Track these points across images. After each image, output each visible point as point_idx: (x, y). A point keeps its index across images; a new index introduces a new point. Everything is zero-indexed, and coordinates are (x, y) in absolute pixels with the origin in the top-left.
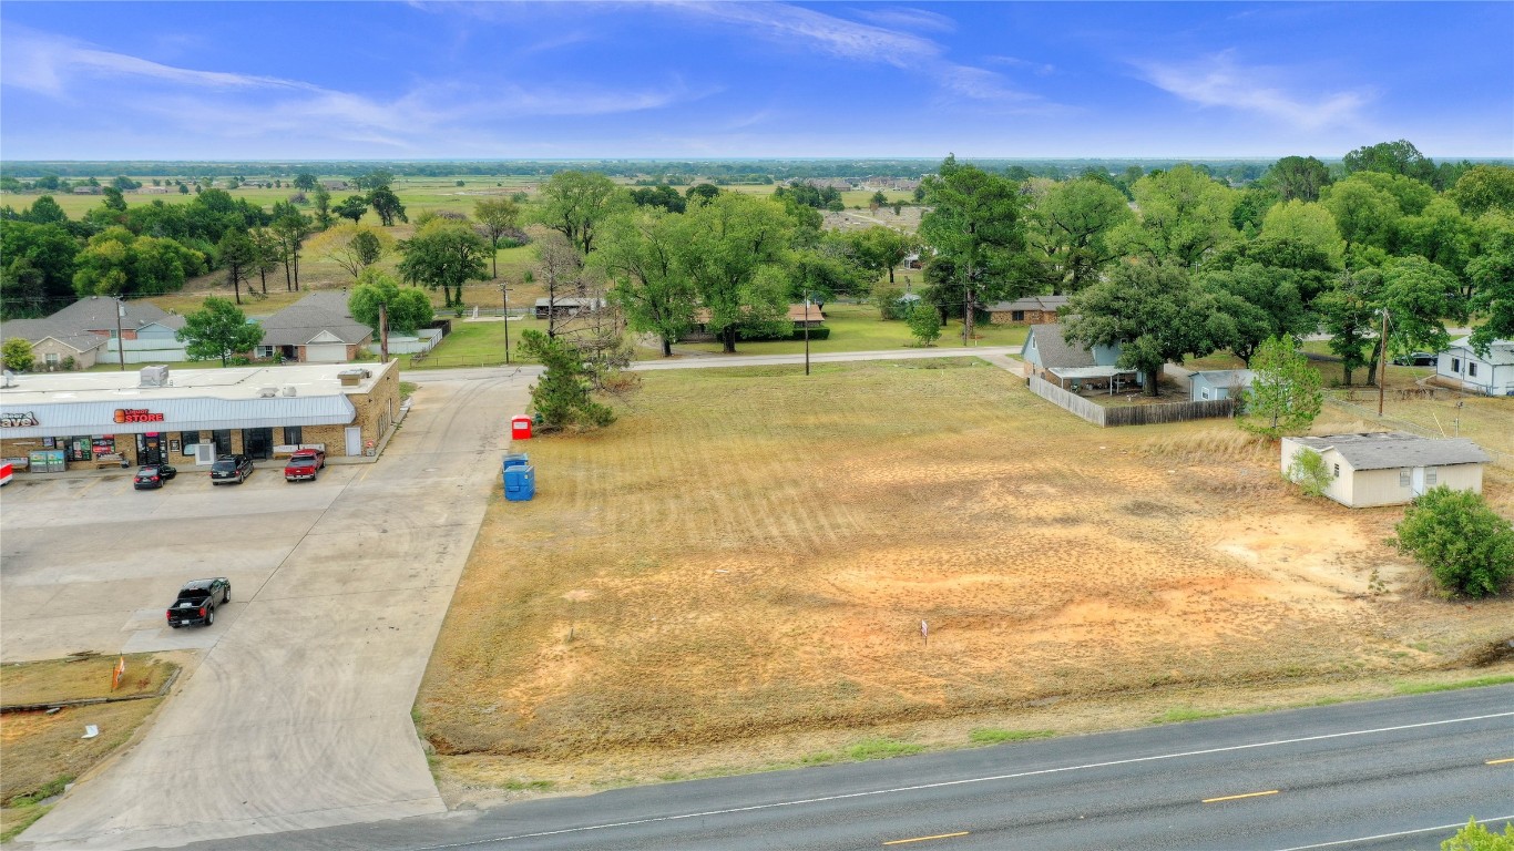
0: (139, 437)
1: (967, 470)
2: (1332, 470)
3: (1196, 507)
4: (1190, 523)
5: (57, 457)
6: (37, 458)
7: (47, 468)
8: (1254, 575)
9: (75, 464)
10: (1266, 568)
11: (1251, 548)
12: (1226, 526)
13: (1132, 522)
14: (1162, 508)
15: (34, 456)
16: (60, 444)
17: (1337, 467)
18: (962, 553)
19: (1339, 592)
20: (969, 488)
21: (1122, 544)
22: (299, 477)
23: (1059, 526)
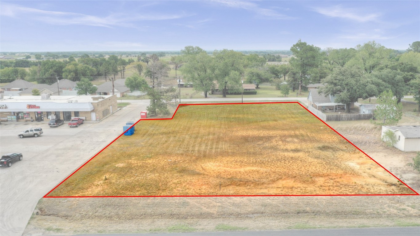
0: (36, 113)
1: (272, 133)
2: (398, 138)
3: (345, 148)
4: (339, 154)
5: (14, 118)
6: (9, 118)
7: (12, 121)
8: (354, 173)
9: (19, 120)
10: (360, 171)
11: (358, 164)
12: (353, 155)
13: (318, 152)
14: (332, 148)
15: (9, 117)
16: (16, 114)
17: (399, 137)
18: (252, 159)
19: (386, 182)
20: (268, 138)
21: (310, 159)
22: (72, 126)
23: (292, 152)
